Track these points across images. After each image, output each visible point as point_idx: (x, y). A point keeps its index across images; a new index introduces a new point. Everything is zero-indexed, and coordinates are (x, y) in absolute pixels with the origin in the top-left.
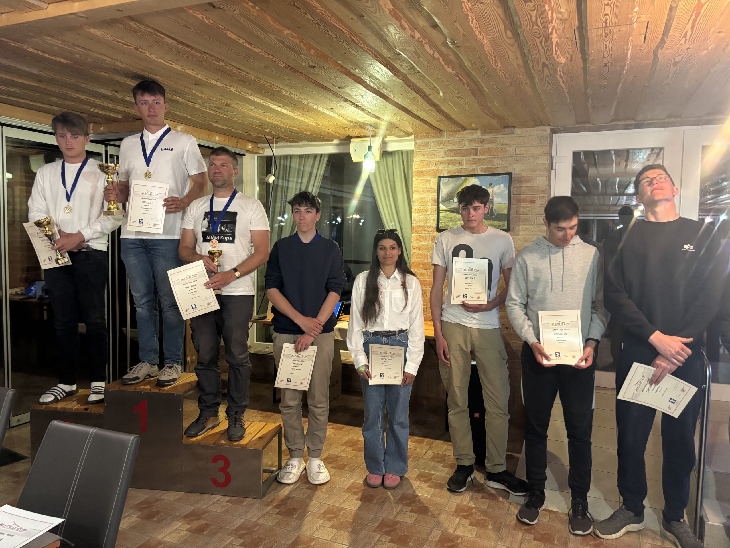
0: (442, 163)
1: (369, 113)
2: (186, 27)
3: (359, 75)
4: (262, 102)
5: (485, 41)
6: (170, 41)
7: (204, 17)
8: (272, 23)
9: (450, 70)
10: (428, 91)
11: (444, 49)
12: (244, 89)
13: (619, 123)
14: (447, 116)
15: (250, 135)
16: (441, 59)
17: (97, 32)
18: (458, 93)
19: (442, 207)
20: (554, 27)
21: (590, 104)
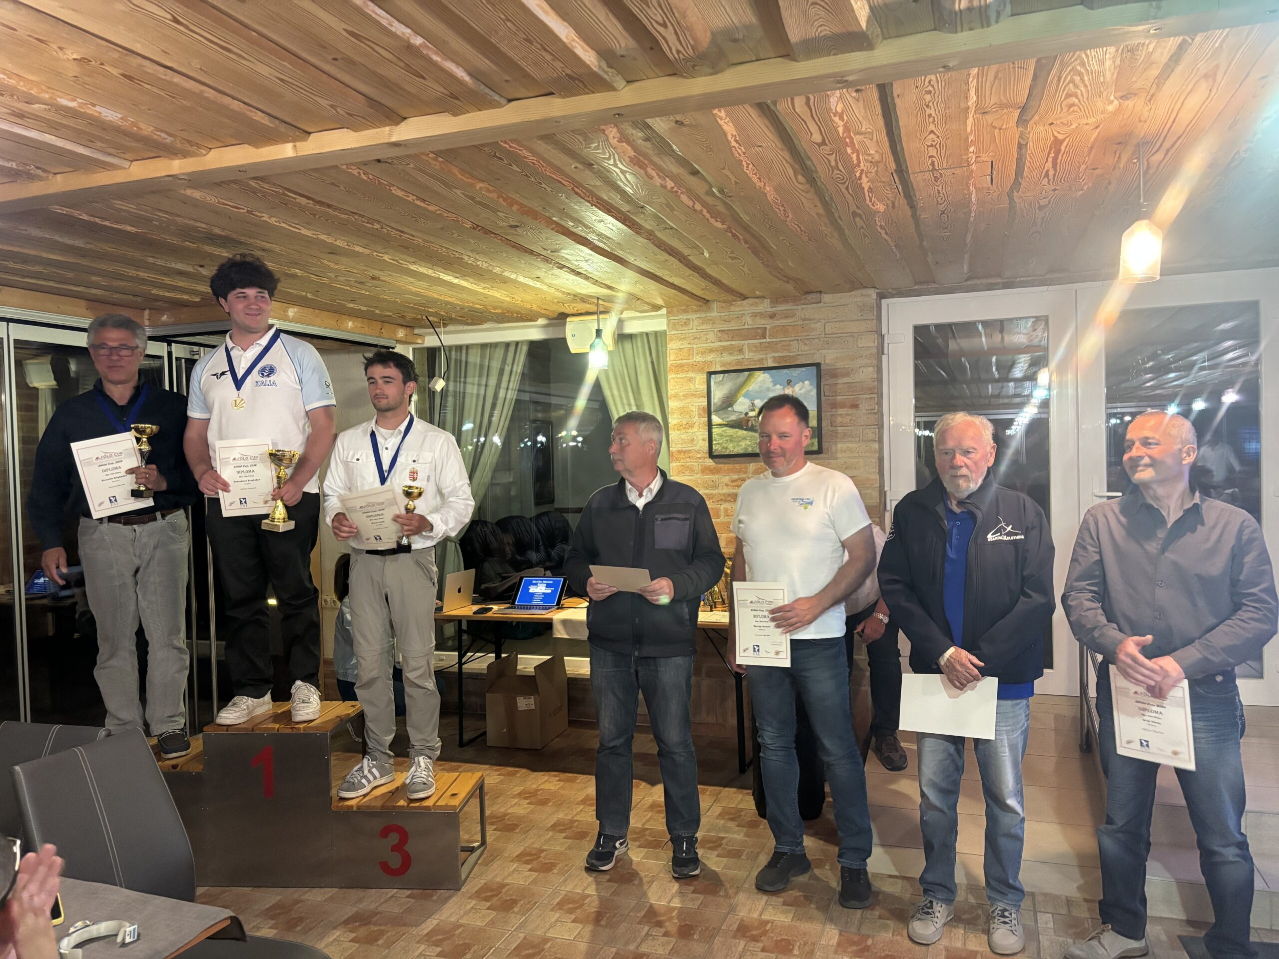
0: (711, 351)
1: (596, 282)
2: (333, 184)
3: (583, 234)
4: (430, 272)
5: (768, 189)
6: (304, 201)
7: (361, 172)
8: (460, 176)
9: (719, 225)
10: (686, 251)
11: (709, 199)
12: (405, 257)
13: (979, 282)
14: (716, 282)
15: (403, 317)
16: (705, 211)
17: (197, 194)
18: (732, 252)
19: (716, 419)
20: (862, 171)
21: (930, 259)
